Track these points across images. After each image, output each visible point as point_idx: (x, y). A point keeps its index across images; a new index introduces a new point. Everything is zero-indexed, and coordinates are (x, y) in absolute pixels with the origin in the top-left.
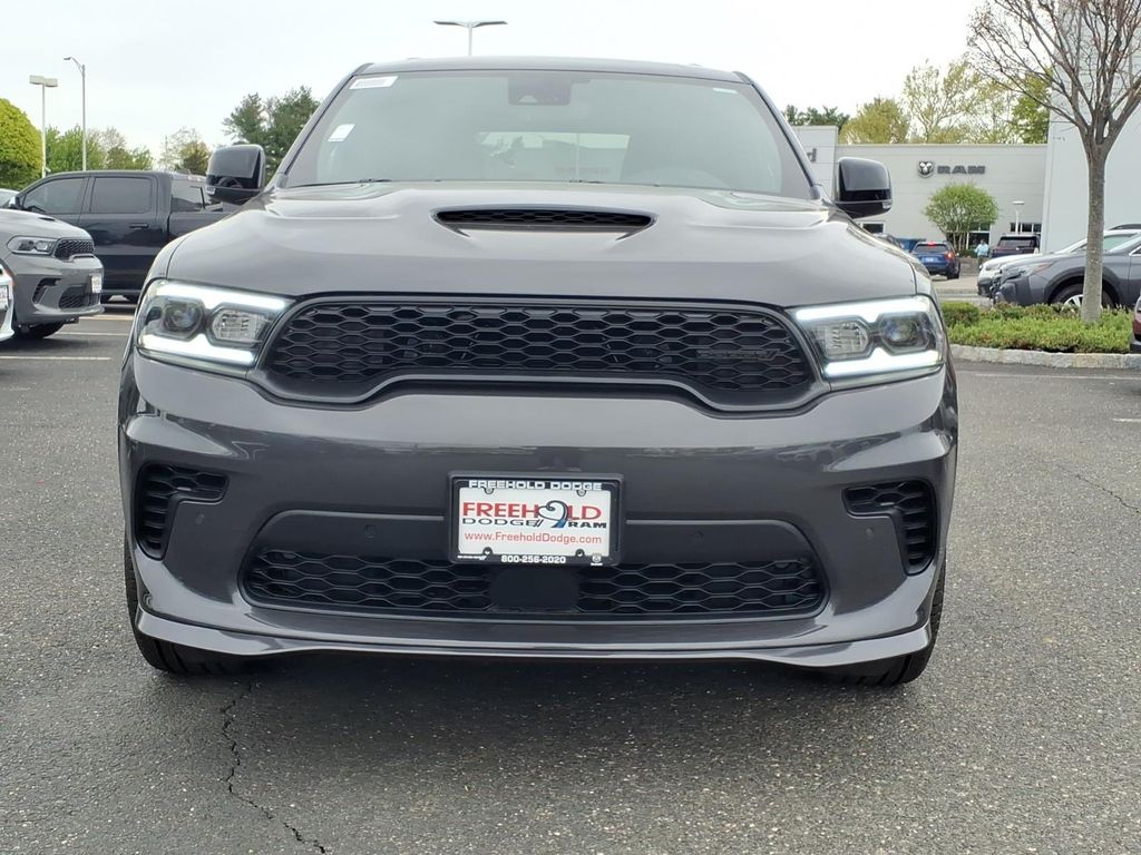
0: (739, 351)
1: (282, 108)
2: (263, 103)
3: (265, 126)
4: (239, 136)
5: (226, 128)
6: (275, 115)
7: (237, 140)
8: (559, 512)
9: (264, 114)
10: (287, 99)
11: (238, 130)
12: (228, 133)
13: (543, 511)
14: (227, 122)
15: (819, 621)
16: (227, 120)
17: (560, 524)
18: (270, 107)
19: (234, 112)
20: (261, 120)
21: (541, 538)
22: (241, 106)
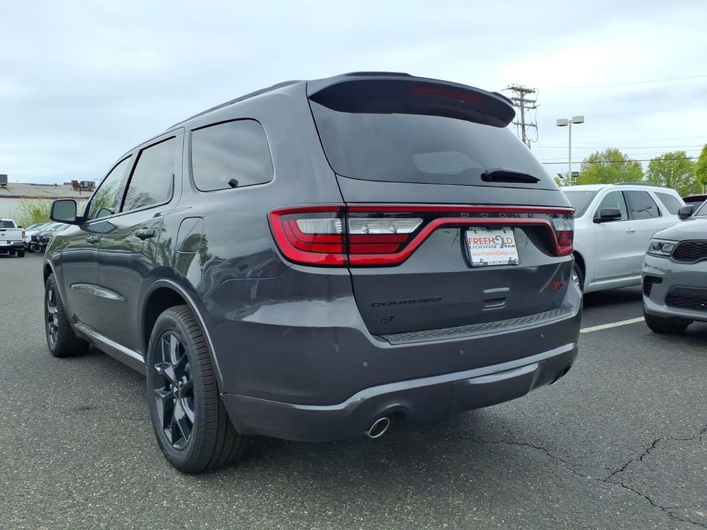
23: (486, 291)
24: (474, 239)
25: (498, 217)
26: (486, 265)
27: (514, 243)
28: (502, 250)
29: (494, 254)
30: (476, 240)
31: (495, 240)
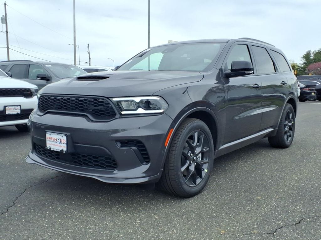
0: (98, 107)
1: (317, 53)
2: (311, 52)
3: (312, 58)
4: (305, 61)
5: (302, 59)
6: (314, 55)
7: (304, 62)
8: (59, 141)
9: (312, 55)
10: (318, 51)
11: (304, 59)
12: (302, 60)
13: (57, 140)
14: (302, 58)
15: (115, 172)
16: (301, 57)
17: (60, 143)
18: (313, 53)
19: (304, 55)
20: (311, 56)
21: (57, 145)
22: (306, 53)
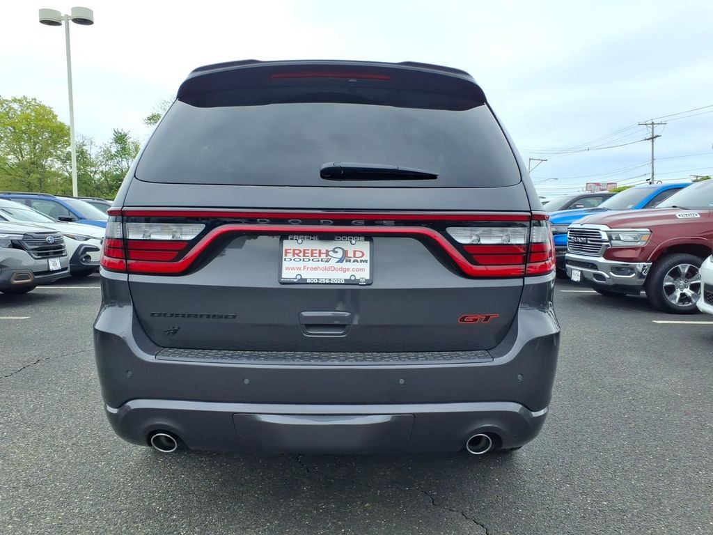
23: (305, 314)
24: (294, 250)
25: (319, 224)
26: (303, 282)
27: (367, 257)
28: (339, 265)
29: (326, 269)
30: (296, 252)
31: (331, 253)
